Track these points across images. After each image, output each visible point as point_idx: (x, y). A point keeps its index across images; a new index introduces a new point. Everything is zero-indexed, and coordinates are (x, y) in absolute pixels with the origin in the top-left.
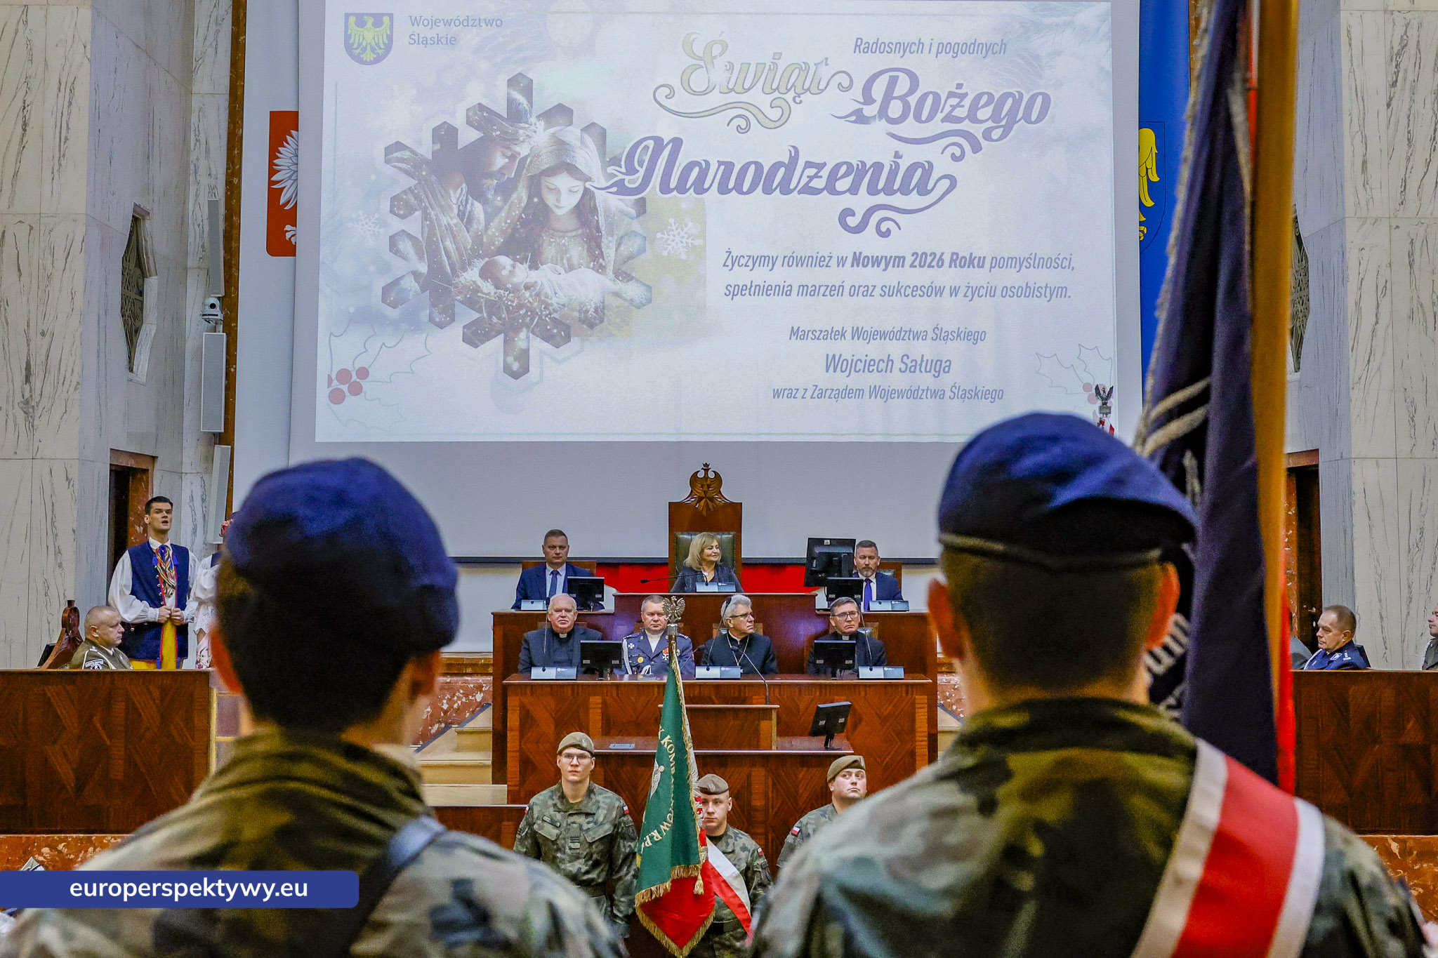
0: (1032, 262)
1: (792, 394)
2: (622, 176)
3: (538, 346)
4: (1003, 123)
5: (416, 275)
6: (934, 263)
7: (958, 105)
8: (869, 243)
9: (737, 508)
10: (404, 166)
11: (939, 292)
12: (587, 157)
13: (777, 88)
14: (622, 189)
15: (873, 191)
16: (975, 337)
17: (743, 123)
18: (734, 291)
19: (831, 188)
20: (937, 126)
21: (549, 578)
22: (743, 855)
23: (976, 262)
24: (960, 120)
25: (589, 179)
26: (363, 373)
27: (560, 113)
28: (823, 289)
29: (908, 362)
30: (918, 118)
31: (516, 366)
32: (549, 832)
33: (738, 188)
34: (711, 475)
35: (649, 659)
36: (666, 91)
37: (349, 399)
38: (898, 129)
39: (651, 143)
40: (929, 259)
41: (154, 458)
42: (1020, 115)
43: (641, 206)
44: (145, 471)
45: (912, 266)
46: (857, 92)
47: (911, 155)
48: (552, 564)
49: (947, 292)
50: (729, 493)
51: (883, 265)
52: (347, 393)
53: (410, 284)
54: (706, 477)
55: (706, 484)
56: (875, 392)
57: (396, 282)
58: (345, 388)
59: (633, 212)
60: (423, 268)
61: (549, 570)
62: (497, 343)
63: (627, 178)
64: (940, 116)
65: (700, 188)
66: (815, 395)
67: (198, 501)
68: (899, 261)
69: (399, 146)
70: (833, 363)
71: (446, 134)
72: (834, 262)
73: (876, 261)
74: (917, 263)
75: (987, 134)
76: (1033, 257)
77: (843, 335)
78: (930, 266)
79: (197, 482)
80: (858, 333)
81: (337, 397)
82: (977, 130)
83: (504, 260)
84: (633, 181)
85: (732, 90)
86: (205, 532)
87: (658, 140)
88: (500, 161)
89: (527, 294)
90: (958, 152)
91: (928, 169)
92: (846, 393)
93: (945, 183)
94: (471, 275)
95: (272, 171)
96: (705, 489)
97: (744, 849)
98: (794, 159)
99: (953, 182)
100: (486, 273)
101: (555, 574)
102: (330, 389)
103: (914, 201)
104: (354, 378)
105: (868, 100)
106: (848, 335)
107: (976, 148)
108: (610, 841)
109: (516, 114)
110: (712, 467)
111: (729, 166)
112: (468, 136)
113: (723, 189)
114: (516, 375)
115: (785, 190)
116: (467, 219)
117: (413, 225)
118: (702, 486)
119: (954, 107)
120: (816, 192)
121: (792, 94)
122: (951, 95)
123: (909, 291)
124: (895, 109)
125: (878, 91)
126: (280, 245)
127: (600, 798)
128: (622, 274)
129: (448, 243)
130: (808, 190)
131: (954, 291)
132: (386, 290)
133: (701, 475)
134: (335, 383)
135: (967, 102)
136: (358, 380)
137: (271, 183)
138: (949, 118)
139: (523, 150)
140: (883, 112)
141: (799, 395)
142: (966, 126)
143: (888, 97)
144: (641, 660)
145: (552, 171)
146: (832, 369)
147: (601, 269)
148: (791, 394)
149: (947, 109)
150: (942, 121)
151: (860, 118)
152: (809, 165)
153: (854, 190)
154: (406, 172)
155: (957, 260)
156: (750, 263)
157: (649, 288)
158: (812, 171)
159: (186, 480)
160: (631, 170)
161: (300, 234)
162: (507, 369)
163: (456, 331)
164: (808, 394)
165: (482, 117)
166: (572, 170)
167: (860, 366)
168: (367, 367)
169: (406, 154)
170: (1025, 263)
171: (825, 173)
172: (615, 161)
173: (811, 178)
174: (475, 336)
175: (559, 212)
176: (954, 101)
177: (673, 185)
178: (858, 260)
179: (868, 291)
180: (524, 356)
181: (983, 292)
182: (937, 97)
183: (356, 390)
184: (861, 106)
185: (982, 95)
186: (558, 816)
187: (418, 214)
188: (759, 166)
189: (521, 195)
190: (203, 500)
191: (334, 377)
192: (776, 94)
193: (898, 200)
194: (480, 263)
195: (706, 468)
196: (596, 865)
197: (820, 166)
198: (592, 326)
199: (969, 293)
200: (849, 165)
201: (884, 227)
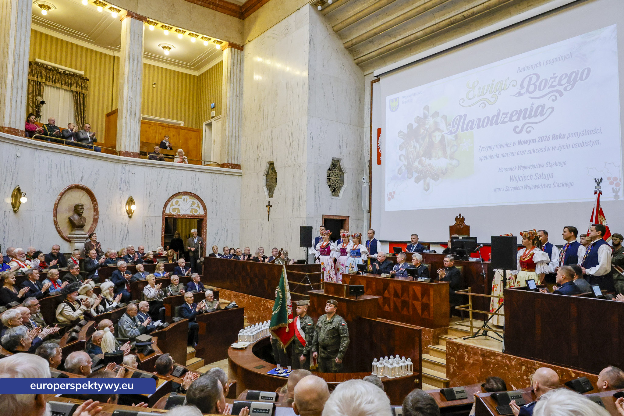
0: (584, 133)
1: (499, 190)
2: (451, 129)
3: (432, 182)
4: (572, 83)
5: (404, 165)
6: (546, 140)
7: (554, 81)
8: (524, 136)
9: (468, 228)
10: (402, 137)
11: (549, 149)
12: (443, 126)
13: (494, 92)
14: (451, 133)
15: (524, 118)
16: (563, 164)
17: (483, 105)
18: (482, 159)
19: (511, 120)
20: (547, 90)
23: (562, 137)
24: (555, 86)
25: (443, 131)
26: (394, 193)
27: (436, 114)
28: (509, 154)
29: (538, 175)
30: (540, 90)
31: (426, 188)
33: (483, 126)
34: (462, 217)
36: (462, 101)
37: (391, 200)
38: (532, 95)
39: (458, 117)
40: (544, 138)
41: (349, 217)
42: (578, 79)
43: (456, 137)
44: (346, 220)
45: (538, 142)
46: (519, 86)
47: (537, 103)
49: (551, 149)
50: (467, 223)
51: (528, 143)
53: (403, 168)
55: (460, 220)
56: (526, 187)
57: (400, 168)
58: (391, 197)
59: (454, 139)
60: (406, 163)
62: (422, 182)
63: (452, 129)
64: (547, 86)
65: (472, 128)
66: (507, 190)
68: (534, 141)
69: (400, 132)
70: (513, 179)
71: (410, 126)
72: (512, 145)
73: (526, 142)
74: (540, 140)
75: (565, 89)
76: (584, 131)
77: (515, 169)
78: (545, 141)
79: (366, 222)
80: (520, 167)
81: (389, 199)
82: (561, 88)
83: (423, 158)
84: (454, 130)
85: (481, 95)
87: (460, 116)
88: (422, 131)
89: (429, 167)
90: (554, 98)
91: (543, 106)
92: (516, 188)
93: (550, 110)
94: (416, 164)
95: (378, 144)
98: (499, 113)
99: (553, 109)
100: (419, 163)
102: (388, 197)
103: (539, 118)
105: (522, 87)
106: (517, 169)
107: (561, 94)
109: (426, 117)
110: (462, 215)
111: (480, 119)
112: (415, 125)
113: (478, 127)
114: (426, 190)
115: (496, 123)
116: (415, 148)
117: (404, 152)
119: (552, 82)
120: (506, 122)
121: (498, 92)
122: (551, 78)
123: (537, 151)
124: (532, 88)
125: (525, 84)
126: (379, 162)
128: (452, 158)
129: (411, 156)
130: (504, 122)
131: (554, 148)
132: (398, 171)
133: (459, 217)
135: (557, 79)
136: (393, 195)
137: (378, 146)
138: (551, 86)
139: (427, 126)
140: (527, 91)
141: (502, 190)
142: (558, 88)
143: (529, 84)
145: (434, 131)
146: (512, 180)
147: (446, 157)
149: (550, 83)
150: (548, 88)
151: (520, 94)
152: (504, 114)
153: (518, 119)
154: (402, 138)
155: (555, 137)
156: (486, 149)
157: (459, 161)
158: (504, 116)
160: (453, 127)
161: (382, 158)
162: (424, 188)
163: (413, 179)
164: (505, 190)
165: (418, 120)
166: (439, 130)
167: (521, 178)
168: (394, 191)
169: (402, 133)
170: (582, 134)
171: (509, 115)
172: (449, 125)
173: (504, 118)
174: (417, 181)
175: (436, 142)
176: (553, 80)
177: (464, 129)
178: (519, 143)
179: (523, 153)
180: (428, 185)
181: (565, 147)
182: (546, 80)
183: (393, 197)
184: (520, 90)
185: (563, 75)
187: (405, 149)
188: (488, 117)
189: (427, 139)
191: (388, 194)
192: (493, 93)
193: (533, 120)
194: (418, 160)
195: (460, 215)
197: (507, 114)
198: (444, 174)
199: (560, 149)
200: (517, 111)
201: (528, 130)
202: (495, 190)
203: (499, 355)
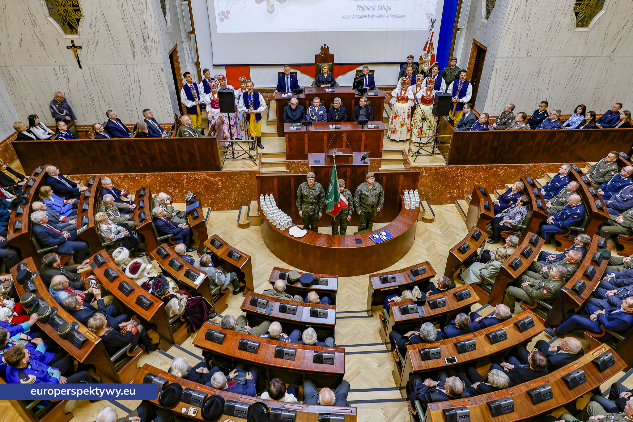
1: (347, 17)
9: (333, 56)
21: (286, 79)
22: (347, 196)
26: (228, 12)
29: (379, 7)
32: (306, 193)
34: (326, 47)
35: (316, 114)
37: (225, 20)
41: (177, 44)
44: (176, 49)
48: (286, 75)
50: (331, 52)
55: (325, 49)
56: (370, 16)
58: (223, 17)
61: (286, 76)
66: (353, 18)
67: (188, 49)
70: (359, 7)
79: (187, 44)
86: (192, 58)
92: (362, 17)
96: (325, 51)
97: (347, 194)
101: (287, 77)
102: (220, 18)
108: (319, 196)
110: (327, 45)
114: (271, 13)
127: (316, 185)
133: (323, 47)
134: (221, 16)
136: (227, 15)
141: (349, 17)
144: (314, 114)
146: (358, 10)
159: (184, 43)
162: (268, 10)
164: (351, 17)
167: (366, 8)
174: (258, 1)
183: (227, 17)
186: (307, 190)
190: (190, 49)
191: (220, 14)
195: (325, 45)
196: (316, 199)
202: (343, 17)
203: (446, 167)
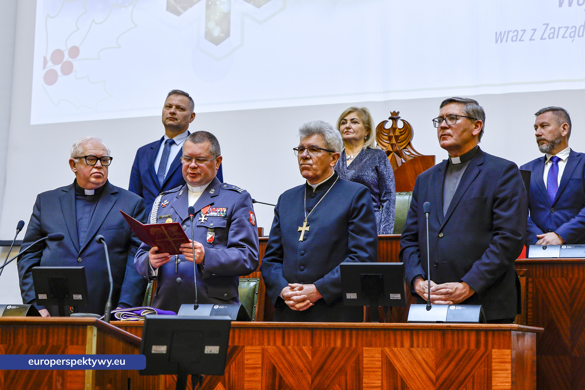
26: (74, 52)
31: (217, 32)
37: (62, 79)
52: (59, 73)
54: (394, 128)
55: (394, 135)
58: (58, 68)
62: (199, 9)
66: (546, 36)
81: (50, 78)
96: (394, 141)
102: (46, 70)
104: (67, 58)
110: (402, 116)
114: (217, 41)
118: (390, 138)
133: (389, 125)
134: (50, 64)
136: (70, 60)
141: (527, 36)
148: (517, 36)
162: (209, 36)
164: (537, 36)
168: (78, 45)
174: (178, 4)
180: (225, 20)
183: (68, 69)
191: (49, 58)
195: (394, 117)
202: (500, 37)
